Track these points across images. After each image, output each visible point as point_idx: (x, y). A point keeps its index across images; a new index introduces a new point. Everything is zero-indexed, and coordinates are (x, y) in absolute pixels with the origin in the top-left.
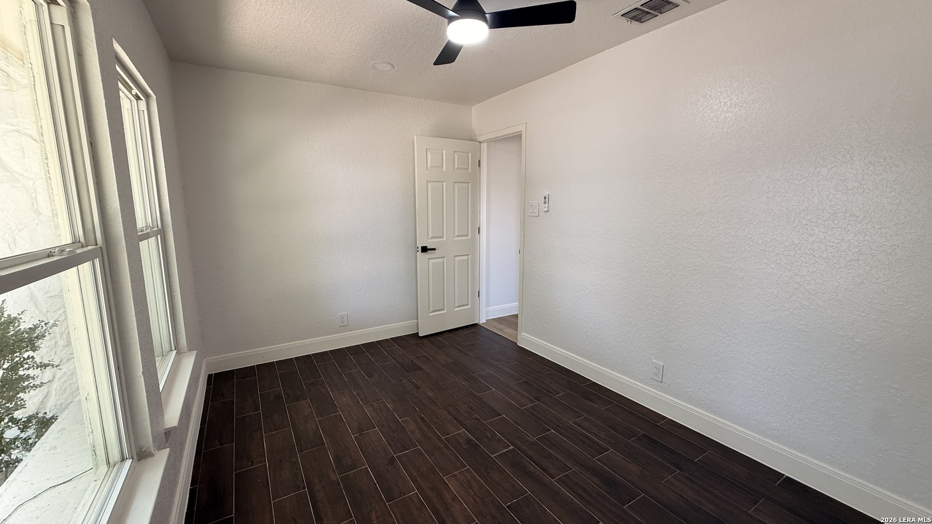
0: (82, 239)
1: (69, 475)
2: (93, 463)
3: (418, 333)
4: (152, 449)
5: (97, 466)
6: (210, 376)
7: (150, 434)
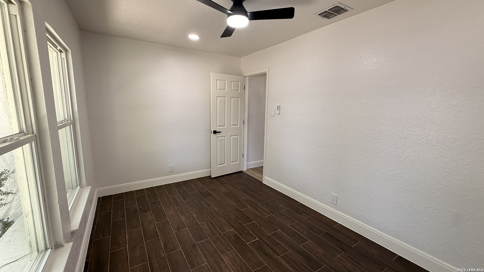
0: (25, 131)
1: (16, 257)
2: (30, 251)
3: (211, 176)
4: (63, 243)
5: (32, 252)
6: (99, 198)
7: (62, 235)
